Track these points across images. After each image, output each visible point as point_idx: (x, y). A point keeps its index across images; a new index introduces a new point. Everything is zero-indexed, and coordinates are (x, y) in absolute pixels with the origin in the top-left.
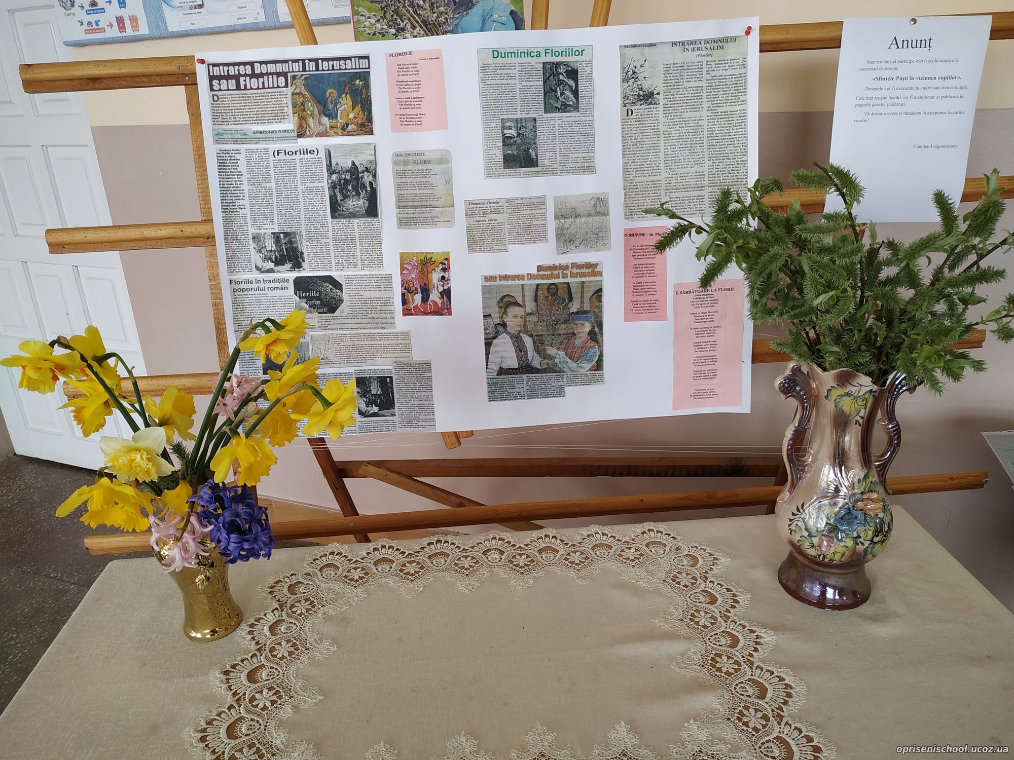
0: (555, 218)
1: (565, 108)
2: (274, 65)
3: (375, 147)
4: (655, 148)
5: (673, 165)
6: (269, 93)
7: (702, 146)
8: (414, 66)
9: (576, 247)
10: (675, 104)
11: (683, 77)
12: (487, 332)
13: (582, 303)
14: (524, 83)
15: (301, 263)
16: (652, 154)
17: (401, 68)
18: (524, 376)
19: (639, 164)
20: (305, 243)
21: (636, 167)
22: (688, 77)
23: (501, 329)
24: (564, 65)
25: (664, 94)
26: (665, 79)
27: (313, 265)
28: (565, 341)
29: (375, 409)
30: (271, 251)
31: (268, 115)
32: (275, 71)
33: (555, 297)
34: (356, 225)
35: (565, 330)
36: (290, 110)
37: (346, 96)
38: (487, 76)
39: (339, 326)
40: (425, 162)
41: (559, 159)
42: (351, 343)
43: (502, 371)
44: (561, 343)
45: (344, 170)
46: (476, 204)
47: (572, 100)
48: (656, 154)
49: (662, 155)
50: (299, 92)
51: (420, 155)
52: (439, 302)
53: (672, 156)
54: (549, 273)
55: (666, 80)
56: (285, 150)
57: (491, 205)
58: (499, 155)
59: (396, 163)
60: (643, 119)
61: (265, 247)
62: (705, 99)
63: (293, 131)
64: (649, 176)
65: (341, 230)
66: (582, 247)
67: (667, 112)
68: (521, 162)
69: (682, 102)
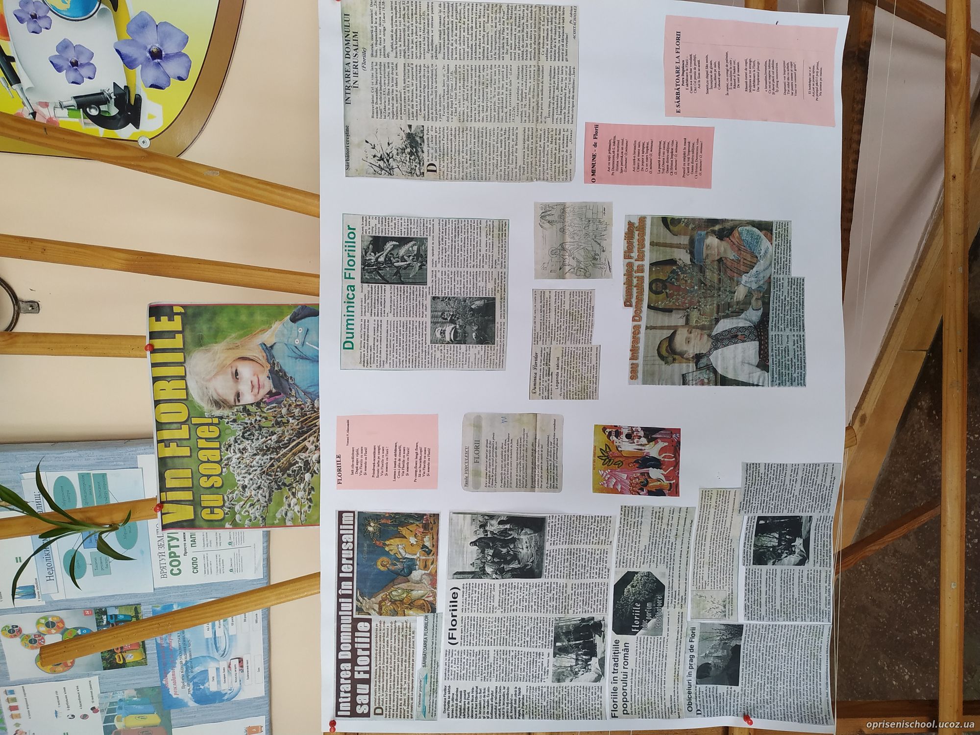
0: (564, 278)
1: (421, 257)
2: (342, 634)
3: (454, 513)
4: (480, 135)
5: (505, 110)
6: (377, 643)
7: (484, 68)
8: (355, 453)
9: (603, 251)
10: (424, 104)
11: (391, 91)
12: (706, 381)
13: (678, 246)
14: (387, 310)
15: (595, 623)
16: (488, 140)
17: (357, 470)
18: (771, 333)
19: (499, 158)
20: (570, 615)
21: (503, 163)
22: (391, 84)
23: (703, 362)
24: (366, 254)
25: (411, 118)
26: (391, 115)
27: (599, 607)
28: (729, 272)
29: (799, 542)
30: (577, 660)
31: (404, 647)
32: (350, 634)
33: (668, 284)
34: (552, 547)
35: (714, 272)
36: (400, 620)
37: (388, 545)
38: (376, 358)
39: (683, 581)
40: (477, 448)
41: (486, 268)
42: (706, 567)
43: (763, 364)
44: (731, 279)
45: (480, 556)
46: (535, 385)
47: (412, 247)
48: (488, 134)
49: (490, 126)
50: (377, 606)
51: (467, 453)
52: (661, 444)
53: (493, 110)
54: (635, 290)
55: (393, 114)
56: (450, 630)
57: (538, 364)
58: (475, 350)
59: (477, 487)
60: (442, 150)
61: (571, 667)
62: (421, 62)
63: (426, 617)
64: (516, 145)
65: (557, 567)
66: (604, 243)
67: (434, 115)
68: (489, 320)
69: (422, 94)
